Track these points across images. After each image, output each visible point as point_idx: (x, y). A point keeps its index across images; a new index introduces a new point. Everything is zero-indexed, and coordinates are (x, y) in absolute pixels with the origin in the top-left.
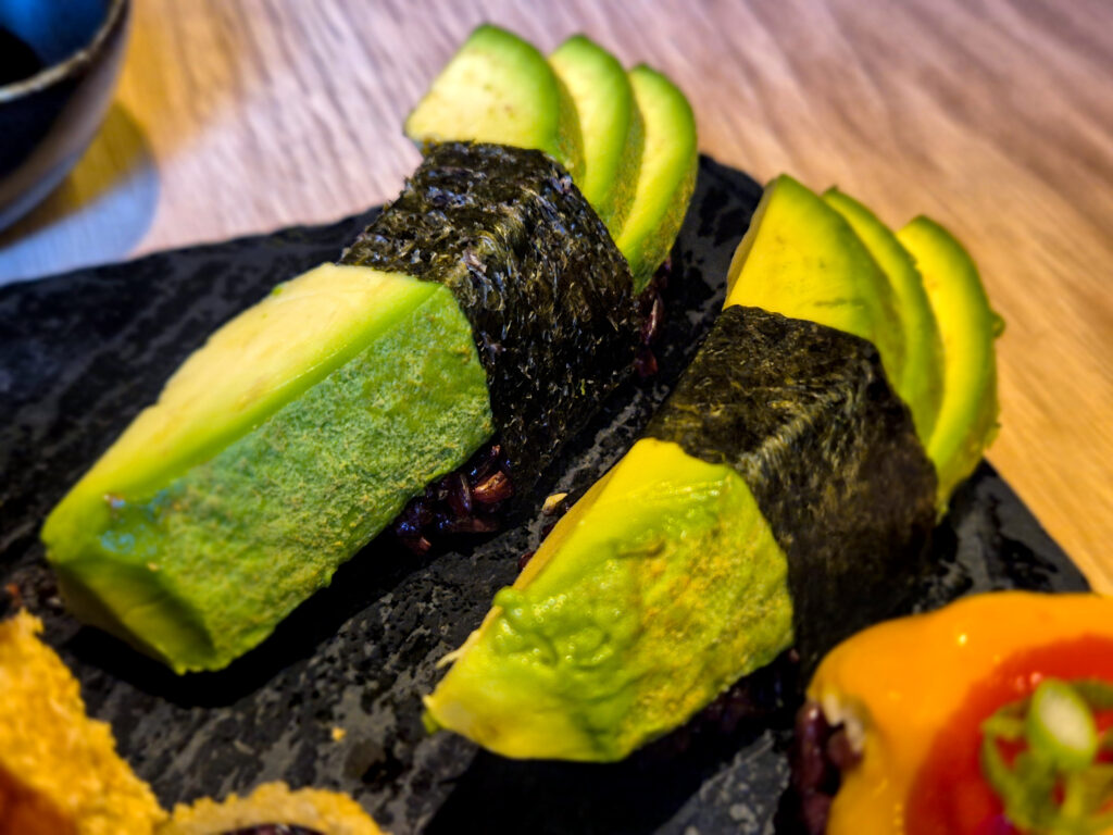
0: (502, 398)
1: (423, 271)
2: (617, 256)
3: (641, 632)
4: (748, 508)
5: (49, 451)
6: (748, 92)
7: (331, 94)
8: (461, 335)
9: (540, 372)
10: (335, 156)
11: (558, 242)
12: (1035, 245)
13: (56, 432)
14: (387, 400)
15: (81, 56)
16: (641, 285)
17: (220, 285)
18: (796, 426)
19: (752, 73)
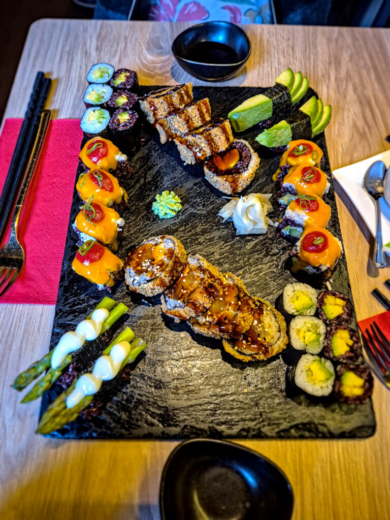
0: (274, 113)
1: (270, 98)
2: (291, 102)
3: (275, 137)
4: (290, 129)
5: (228, 107)
6: (327, 80)
7: (271, 67)
8: (271, 105)
9: (278, 111)
10: (269, 77)
11: (285, 98)
12: (353, 113)
13: (229, 105)
14: (262, 110)
15: (243, 61)
16: (293, 105)
17: (250, 93)
18: (297, 123)
19: (329, 77)
